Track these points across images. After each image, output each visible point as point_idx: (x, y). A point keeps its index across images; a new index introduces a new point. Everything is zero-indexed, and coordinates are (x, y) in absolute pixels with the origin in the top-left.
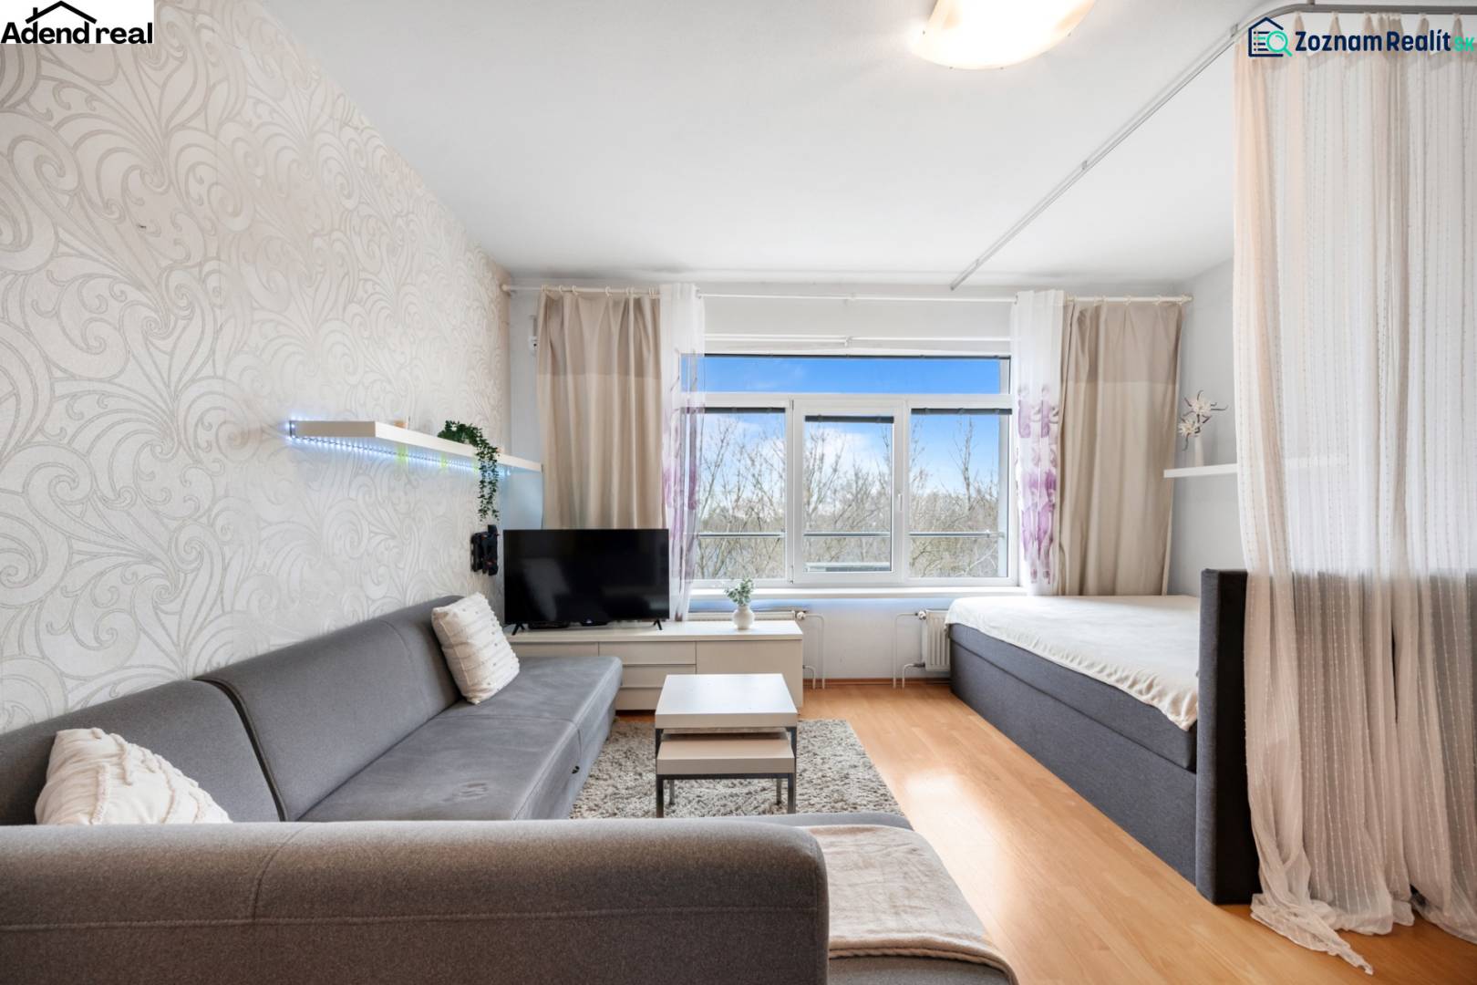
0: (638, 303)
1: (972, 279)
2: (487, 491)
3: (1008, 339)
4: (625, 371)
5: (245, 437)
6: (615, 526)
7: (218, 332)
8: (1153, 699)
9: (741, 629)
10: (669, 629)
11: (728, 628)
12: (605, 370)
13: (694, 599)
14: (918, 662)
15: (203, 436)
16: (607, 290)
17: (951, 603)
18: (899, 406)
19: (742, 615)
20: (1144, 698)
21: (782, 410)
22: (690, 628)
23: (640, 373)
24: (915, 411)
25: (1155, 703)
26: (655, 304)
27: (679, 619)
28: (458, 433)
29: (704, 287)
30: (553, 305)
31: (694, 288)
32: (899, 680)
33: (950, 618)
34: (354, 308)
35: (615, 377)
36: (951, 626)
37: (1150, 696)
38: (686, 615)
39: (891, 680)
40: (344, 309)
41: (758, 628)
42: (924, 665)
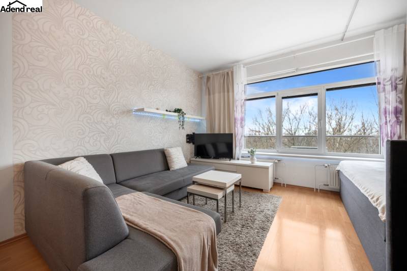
0: (228, 73)
1: (347, 35)
2: (181, 124)
3: (372, 53)
4: (224, 92)
5: (123, 112)
6: (222, 132)
7: (118, 94)
8: (377, 205)
9: (252, 163)
10: (232, 161)
11: (248, 162)
12: (220, 92)
13: (243, 154)
14: (326, 184)
15: (115, 112)
16: (221, 72)
17: (339, 163)
18: (321, 89)
19: (252, 159)
20: (374, 205)
21: (274, 96)
22: (241, 162)
23: (228, 91)
24: (328, 90)
25: (377, 207)
26: (232, 73)
27: (238, 159)
28: (178, 111)
29: (245, 65)
30: (208, 78)
31: (242, 65)
32: (317, 189)
33: (338, 168)
34: (151, 87)
35: (222, 94)
36: (339, 171)
37: (376, 204)
38: (240, 158)
39: (314, 189)
40: (149, 86)
41: (257, 163)
42: (328, 185)
